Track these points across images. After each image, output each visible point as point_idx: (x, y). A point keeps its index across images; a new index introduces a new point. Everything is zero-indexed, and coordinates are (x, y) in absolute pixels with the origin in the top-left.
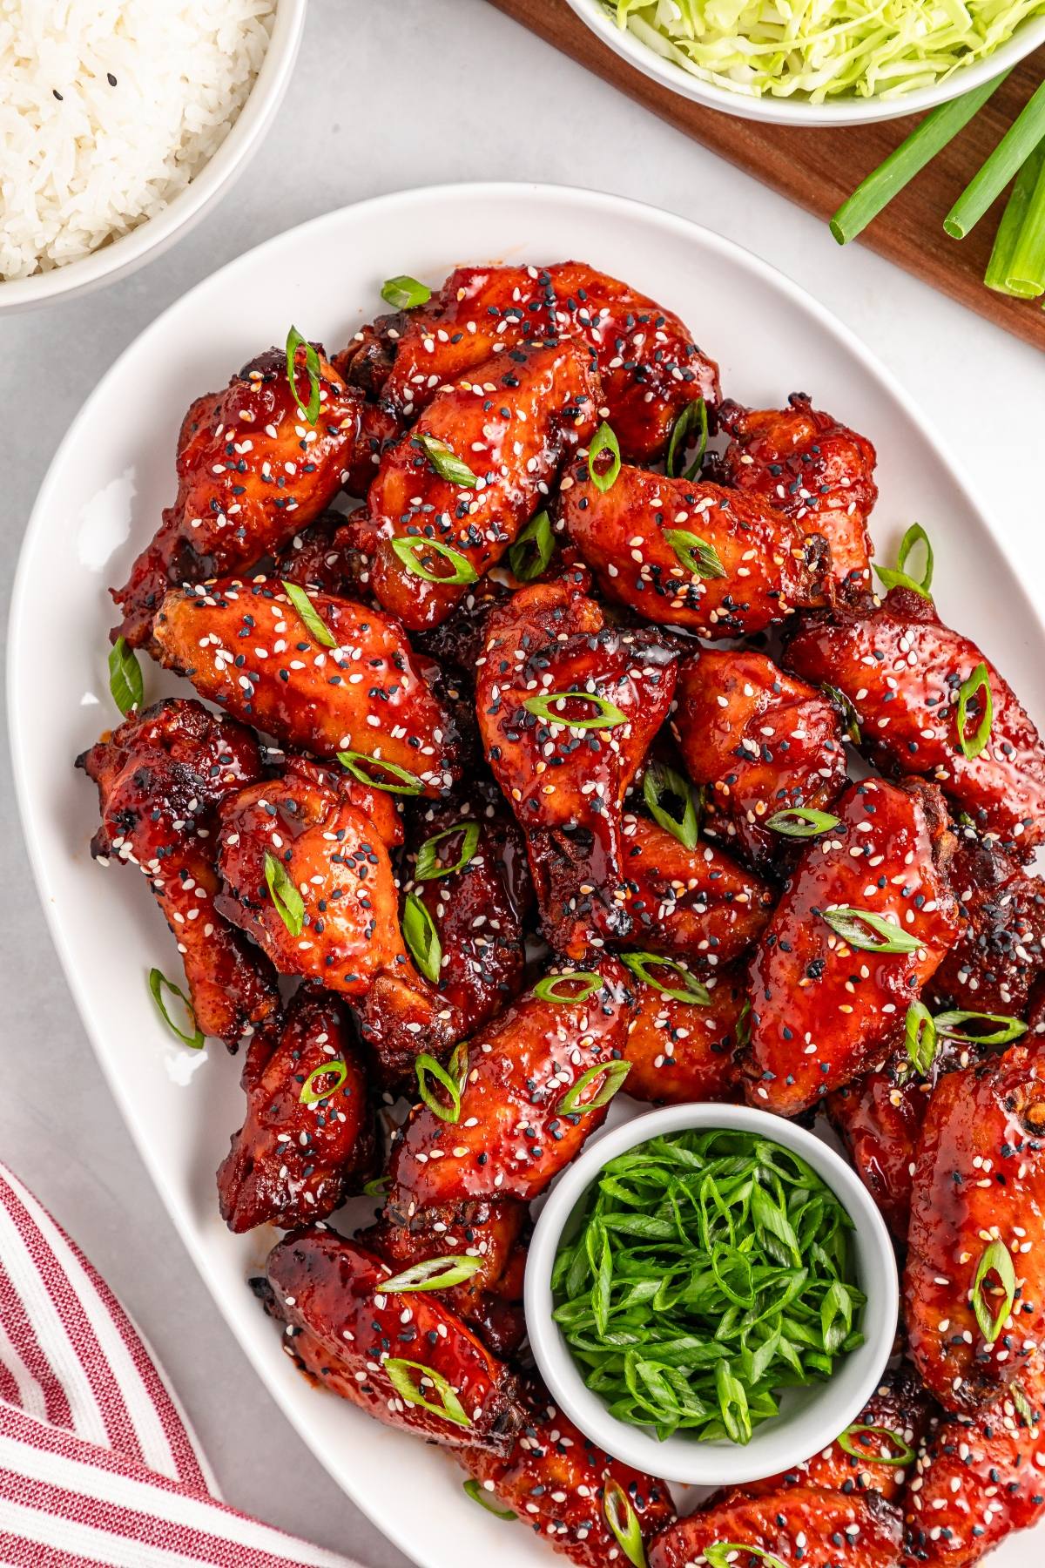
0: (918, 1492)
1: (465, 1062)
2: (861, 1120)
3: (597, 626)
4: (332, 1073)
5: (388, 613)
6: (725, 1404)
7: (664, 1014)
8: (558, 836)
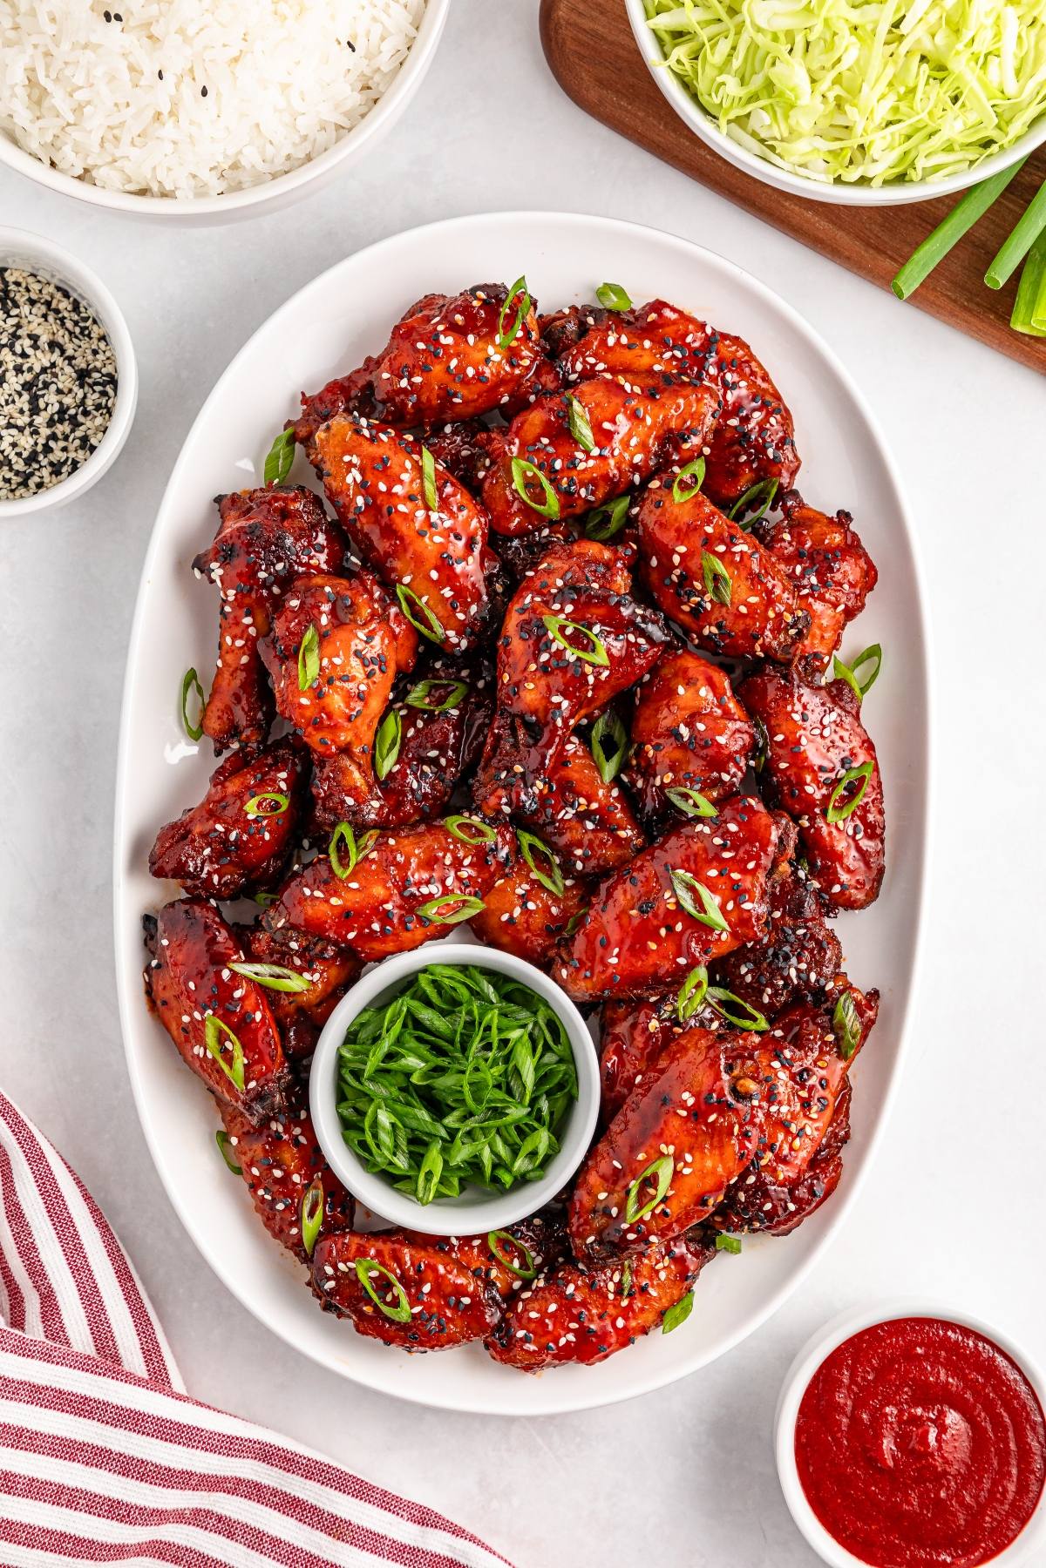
0: (523, 1300)
1: (371, 843)
2: (622, 1028)
3: (623, 591)
4: (277, 803)
5: (485, 507)
6: (425, 1169)
7: (527, 887)
8: (518, 722)
